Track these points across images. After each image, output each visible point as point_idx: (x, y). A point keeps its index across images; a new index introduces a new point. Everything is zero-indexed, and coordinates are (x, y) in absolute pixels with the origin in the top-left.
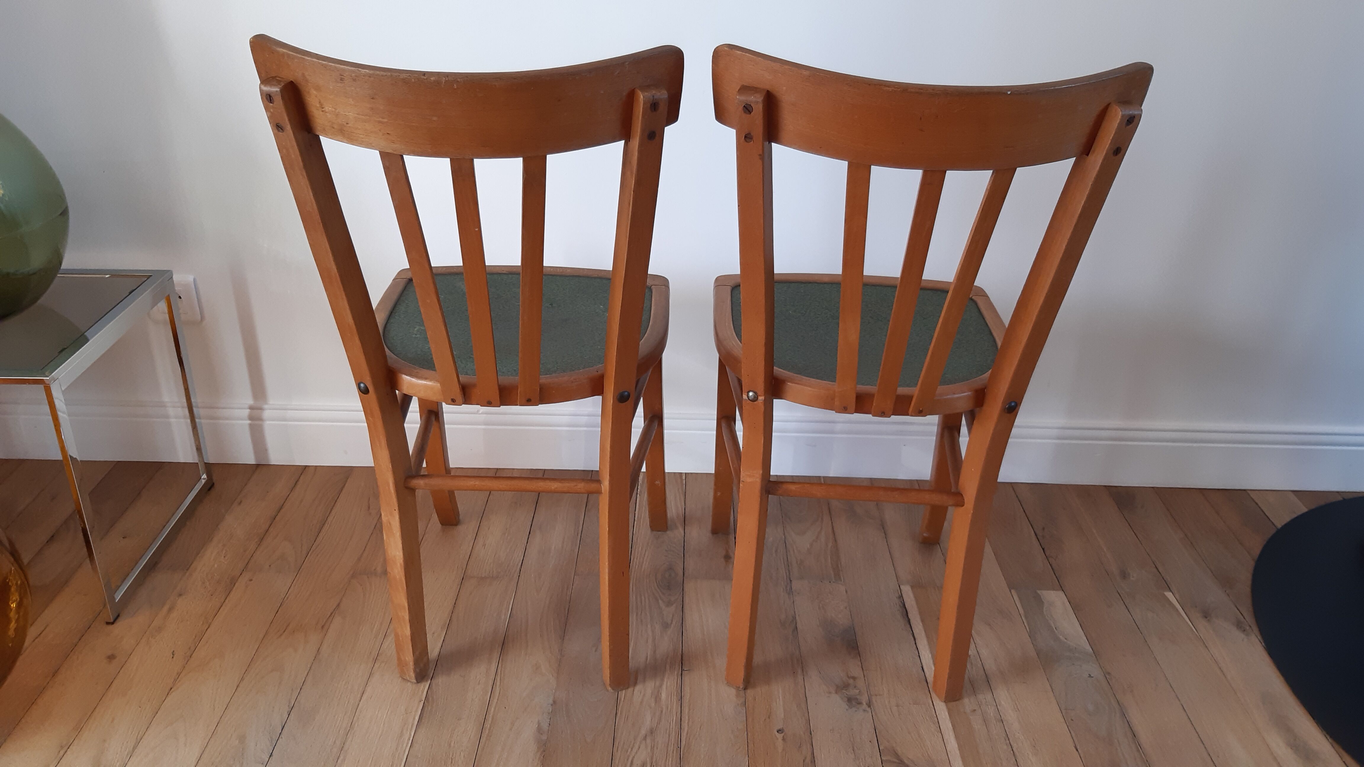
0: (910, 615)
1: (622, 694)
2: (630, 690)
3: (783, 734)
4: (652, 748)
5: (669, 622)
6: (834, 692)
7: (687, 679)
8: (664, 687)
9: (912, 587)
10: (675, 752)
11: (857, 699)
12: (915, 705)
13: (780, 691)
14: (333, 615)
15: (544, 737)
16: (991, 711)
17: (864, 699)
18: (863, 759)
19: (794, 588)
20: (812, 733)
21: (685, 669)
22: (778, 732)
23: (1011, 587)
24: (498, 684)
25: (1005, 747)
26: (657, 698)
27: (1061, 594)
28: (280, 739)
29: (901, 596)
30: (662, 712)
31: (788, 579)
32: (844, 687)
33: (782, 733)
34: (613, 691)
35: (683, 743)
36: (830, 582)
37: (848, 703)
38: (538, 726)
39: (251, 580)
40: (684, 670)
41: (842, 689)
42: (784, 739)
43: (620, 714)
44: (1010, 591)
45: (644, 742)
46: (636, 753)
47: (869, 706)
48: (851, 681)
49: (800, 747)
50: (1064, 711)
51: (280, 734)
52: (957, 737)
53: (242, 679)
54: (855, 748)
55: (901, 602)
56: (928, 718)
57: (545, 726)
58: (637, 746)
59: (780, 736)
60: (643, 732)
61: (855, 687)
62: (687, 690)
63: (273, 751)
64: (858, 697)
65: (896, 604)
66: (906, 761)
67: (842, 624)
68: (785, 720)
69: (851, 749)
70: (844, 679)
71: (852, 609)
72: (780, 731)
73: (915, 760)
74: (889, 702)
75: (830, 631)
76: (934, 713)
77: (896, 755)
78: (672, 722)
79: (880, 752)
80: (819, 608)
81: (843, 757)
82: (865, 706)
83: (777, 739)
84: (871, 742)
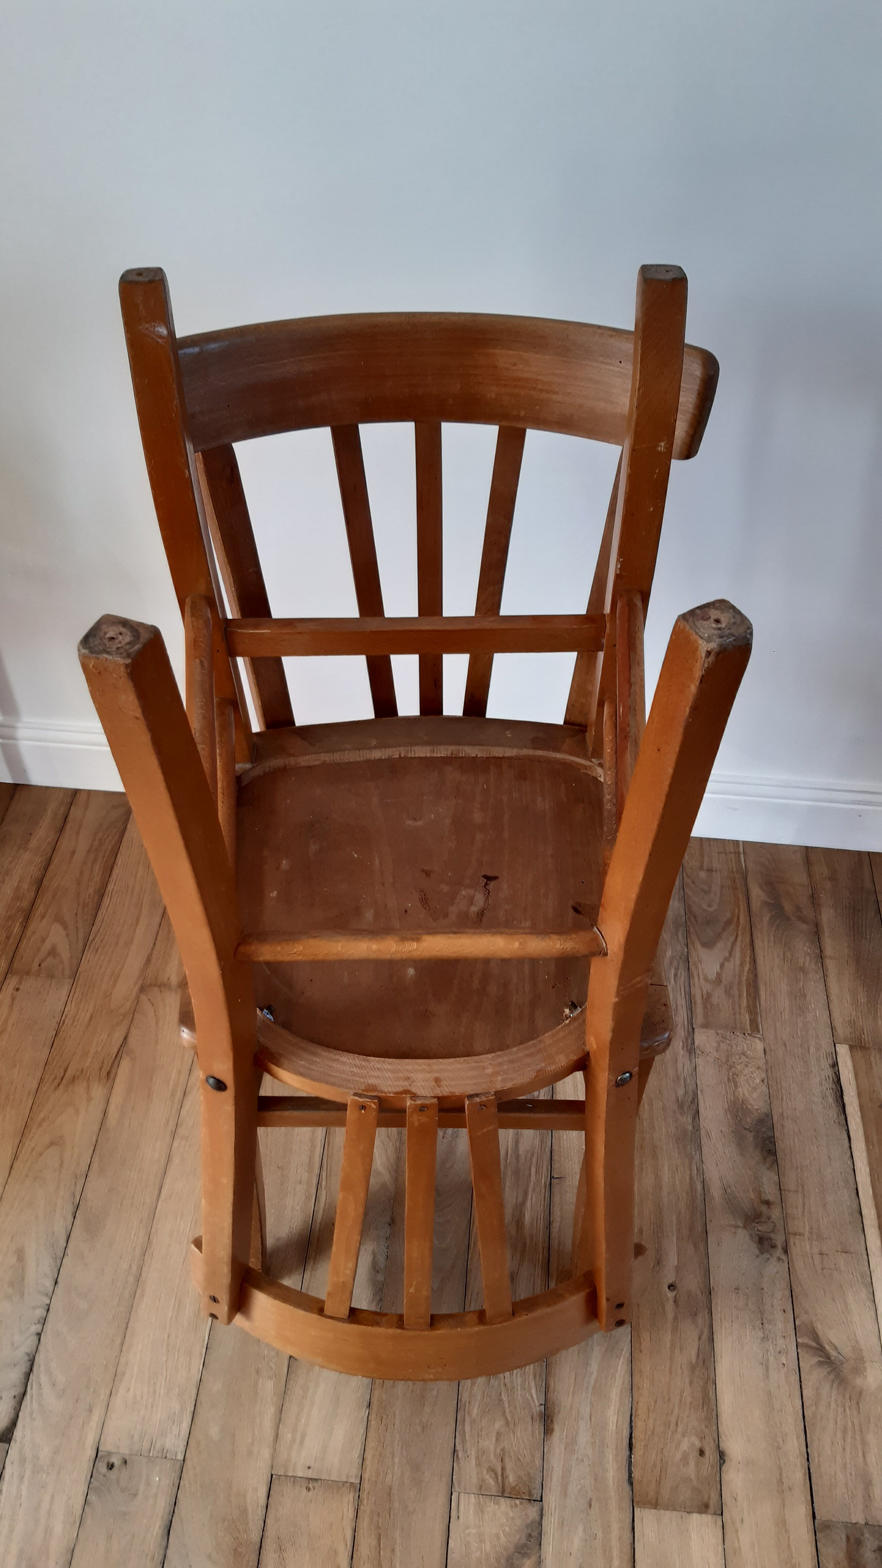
0: (846, 1098)
3: (674, 1293)
6: (742, 1225)
7: (556, 1192)
8: (529, 1205)
9: (852, 1048)
11: (770, 1239)
12: (844, 1254)
13: (674, 1220)
14: (121, 1052)
15: (380, 1278)
17: (779, 1239)
18: (774, 1341)
19: (697, 1043)
20: (712, 1291)
21: (555, 1177)
22: (669, 1287)
24: (324, 1183)
26: (520, 1226)
28: (66, 1258)
29: (835, 1065)
30: (525, 1244)
31: (689, 1025)
32: (755, 1218)
33: (674, 1290)
36: (744, 1034)
37: (758, 1246)
38: (374, 1258)
39: (17, 990)
40: (553, 1177)
41: (753, 1221)
42: (675, 1301)
43: (474, 1245)
47: (785, 1252)
48: (764, 1208)
49: (695, 1314)
51: (66, 1247)
53: (15, 1157)
54: (765, 1321)
55: (835, 1073)
56: (858, 1277)
57: (382, 1260)
59: (670, 1295)
61: (769, 1219)
62: (556, 1213)
63: (58, 1275)
64: (772, 1236)
65: (829, 1076)
66: (827, 1347)
67: (757, 1109)
68: (678, 1269)
69: (759, 1322)
70: (756, 1206)
71: (770, 1083)
72: (671, 1287)
73: (838, 1345)
74: (811, 1248)
75: (740, 1121)
76: (866, 1269)
77: (815, 1337)
78: (537, 1264)
79: (795, 1329)
80: (729, 1080)
81: (748, 1334)
82: (779, 1252)
83: (668, 1298)
84: (784, 1311)
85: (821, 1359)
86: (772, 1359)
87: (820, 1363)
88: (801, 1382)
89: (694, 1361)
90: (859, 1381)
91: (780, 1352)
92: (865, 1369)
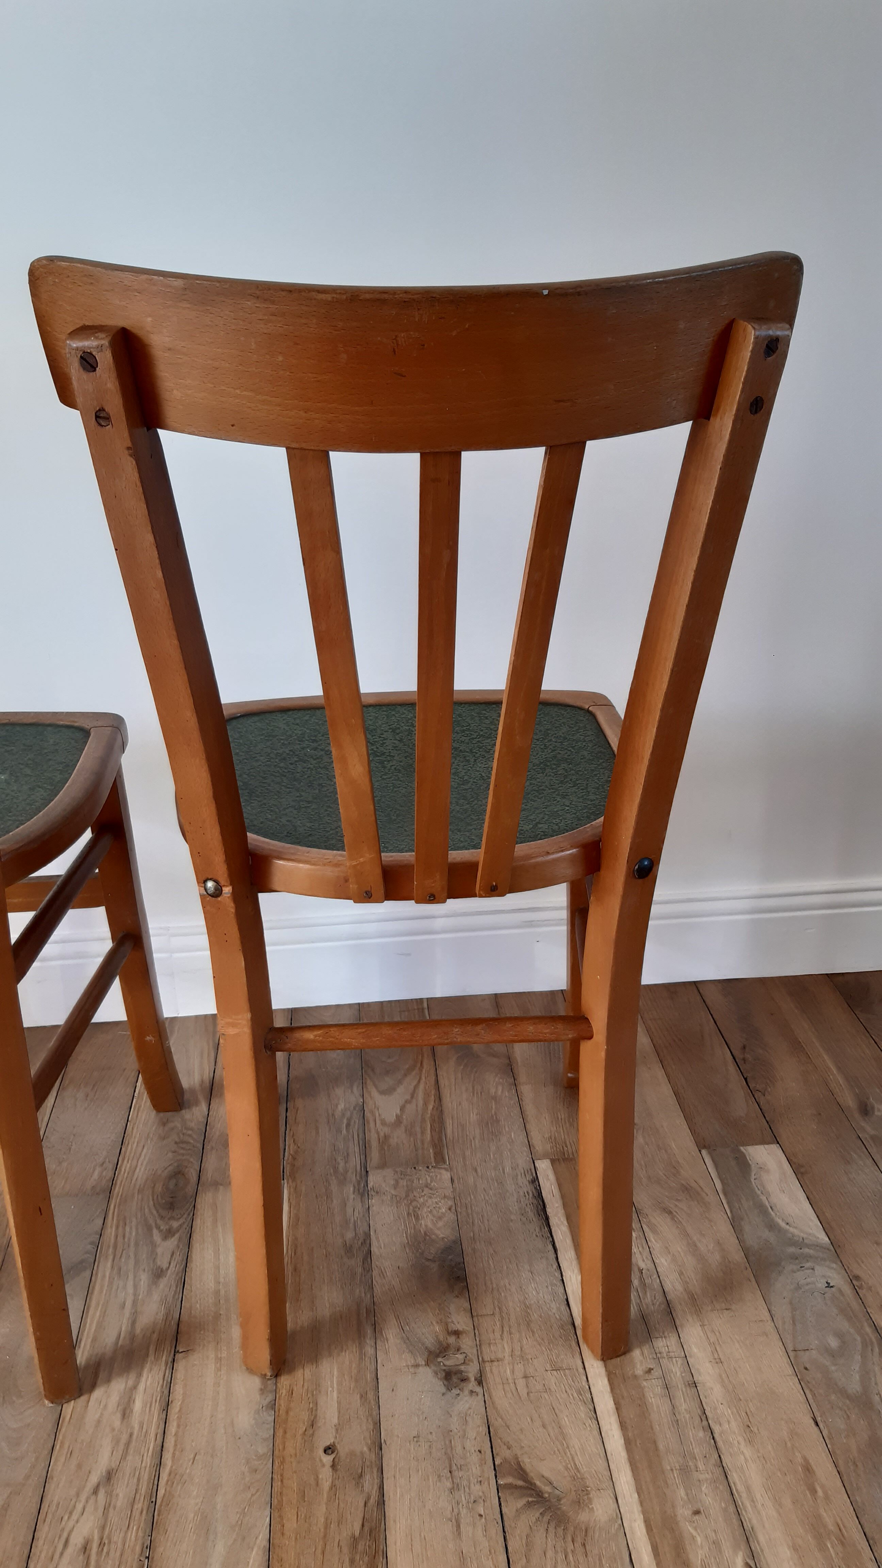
0: (549, 1210)
1: (68, 1408)
2: (84, 1398)
3: (333, 1456)
4: (106, 1509)
5: (165, 1266)
6: (423, 1363)
7: (180, 1366)
8: (141, 1387)
9: (553, 1162)
10: (144, 1512)
11: (461, 1372)
12: (555, 1373)
13: (335, 1373)
16: (676, 1370)
17: (472, 1371)
18: (467, 1489)
19: (370, 1185)
20: (383, 1445)
21: (180, 1351)
22: (325, 1451)
23: (701, 1145)
25: (701, 1434)
26: (126, 1412)
27: (775, 1148)
29: (535, 1181)
30: (131, 1435)
31: (363, 1169)
32: (440, 1352)
33: (332, 1452)
34: (52, 1405)
35: (161, 1492)
36: (428, 1167)
37: (446, 1383)
40: (178, 1352)
41: (438, 1356)
42: (334, 1466)
43: (60, 1446)
44: (700, 1151)
45: (93, 1497)
46: (77, 1522)
47: (480, 1382)
48: (452, 1340)
49: (361, 1476)
50: (791, 1354)
52: (623, 1426)
54: (454, 1467)
55: (536, 1188)
56: (575, 1395)
58: (79, 1507)
59: (328, 1459)
60: (94, 1479)
61: (458, 1350)
62: (178, 1391)
64: (462, 1368)
65: (528, 1192)
66: (538, 1483)
67: (443, 1238)
68: (338, 1428)
69: (446, 1471)
70: (441, 1338)
71: (459, 1210)
72: (328, 1450)
73: (552, 1479)
74: (513, 1372)
75: (422, 1254)
76: (584, 1383)
77: (521, 1472)
78: (145, 1455)
79: (495, 1469)
80: (409, 1214)
81: (432, 1488)
82: (472, 1385)
83: (323, 1465)
84: (480, 1452)
85: (530, 1499)
86: (464, 1512)
87: (529, 1505)
88: (504, 1531)
89: (357, 1534)
90: (583, 1517)
91: (475, 1502)
92: (590, 1500)
